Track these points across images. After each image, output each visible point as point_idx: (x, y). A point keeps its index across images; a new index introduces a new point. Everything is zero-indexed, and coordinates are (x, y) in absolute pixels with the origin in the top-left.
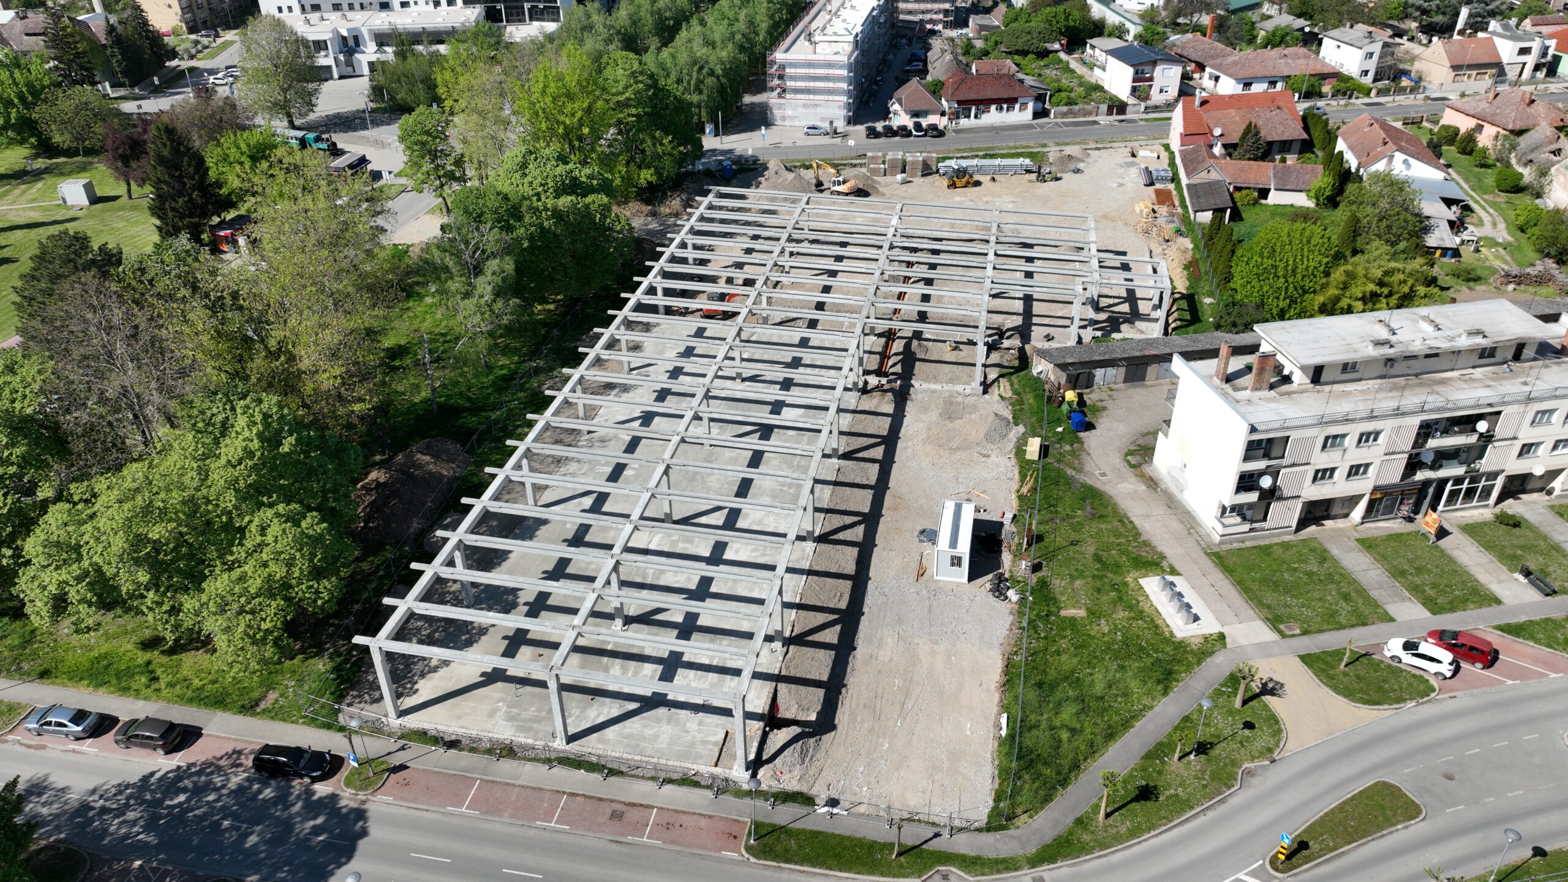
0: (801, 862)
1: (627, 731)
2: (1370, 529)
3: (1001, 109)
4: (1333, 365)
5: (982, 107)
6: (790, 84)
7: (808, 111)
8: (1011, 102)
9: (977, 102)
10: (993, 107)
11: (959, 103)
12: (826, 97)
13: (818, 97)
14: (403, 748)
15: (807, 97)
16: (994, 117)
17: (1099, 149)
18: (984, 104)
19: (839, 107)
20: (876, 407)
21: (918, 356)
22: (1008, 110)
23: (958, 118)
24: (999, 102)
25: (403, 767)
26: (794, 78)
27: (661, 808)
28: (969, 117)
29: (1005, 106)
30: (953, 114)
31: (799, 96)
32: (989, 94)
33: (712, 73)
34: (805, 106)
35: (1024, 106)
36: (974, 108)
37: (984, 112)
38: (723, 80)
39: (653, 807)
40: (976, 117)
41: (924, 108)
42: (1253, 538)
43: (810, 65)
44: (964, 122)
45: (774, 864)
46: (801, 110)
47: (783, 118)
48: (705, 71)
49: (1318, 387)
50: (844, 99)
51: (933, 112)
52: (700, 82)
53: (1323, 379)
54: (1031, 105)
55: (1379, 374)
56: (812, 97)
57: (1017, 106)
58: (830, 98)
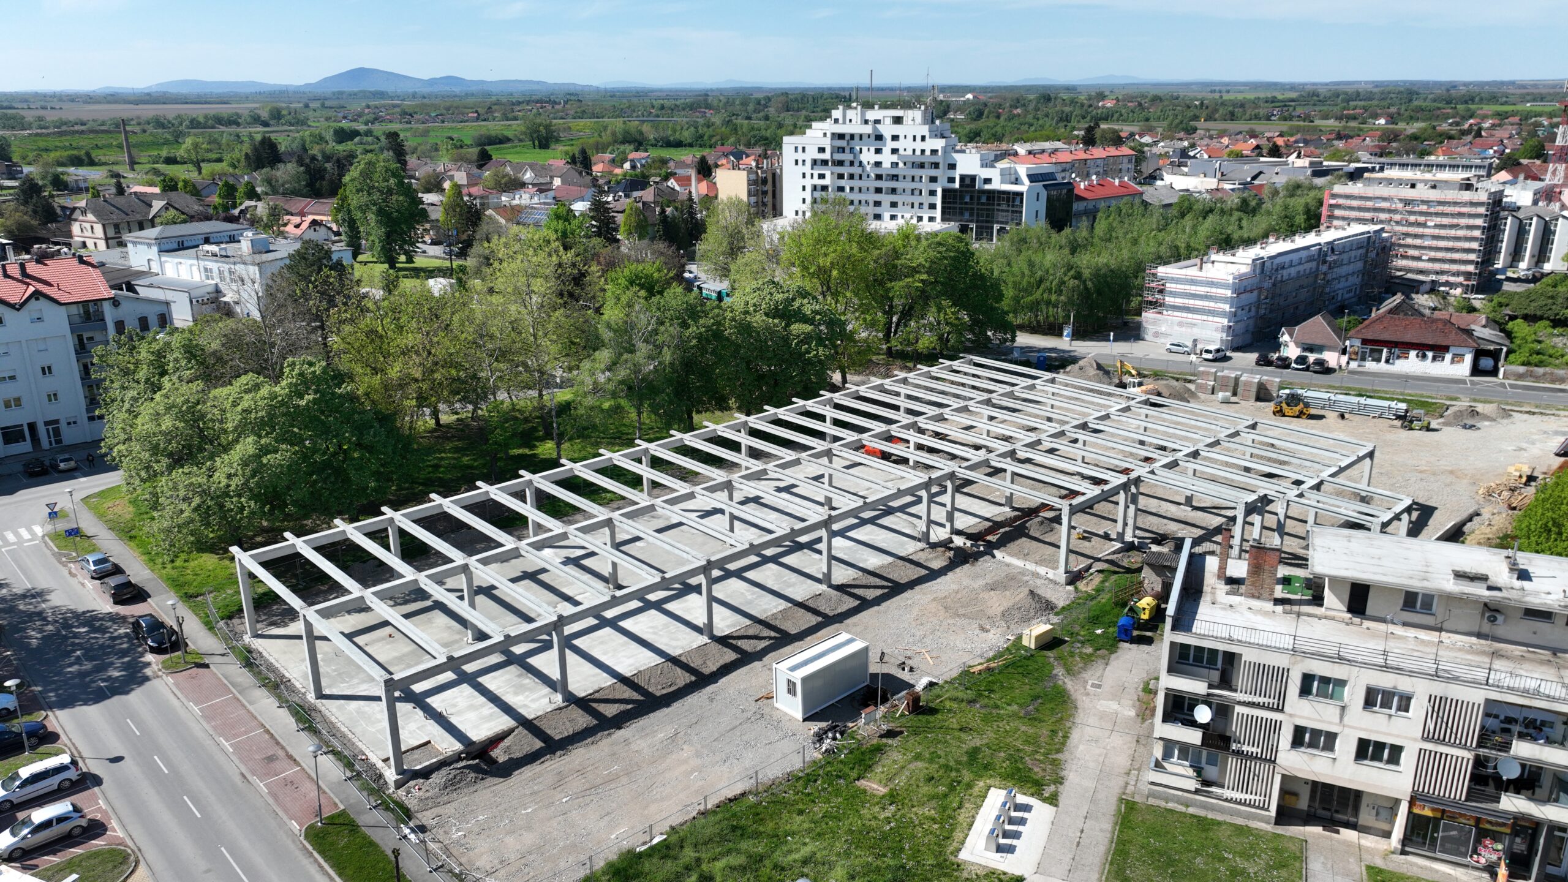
0: (327, 859)
1: (367, 709)
2: (1412, 864)
3: (1424, 356)
4: (1388, 590)
5: (1397, 351)
6: (1169, 300)
7: (1183, 329)
8: (1440, 351)
9: (1391, 344)
10: (1413, 354)
11: (1365, 342)
12: (1205, 318)
13: (1196, 316)
14: (223, 655)
15: (1185, 315)
16: (1411, 364)
17: (1534, 413)
18: (1401, 347)
19: (1217, 330)
20: (926, 560)
21: (1032, 533)
22: (1434, 359)
23: (1363, 359)
24: (1422, 348)
25: (207, 666)
26: (1174, 294)
27: (304, 769)
28: (1379, 360)
29: (1430, 354)
30: (1356, 354)
31: (1176, 313)
32: (1408, 338)
33: (1078, 276)
34: (1181, 324)
35: (1458, 358)
36: (1385, 350)
37: (1399, 357)
38: (1090, 284)
39: (299, 765)
40: (1387, 361)
41: (1318, 342)
42: (1204, 806)
43: (1192, 282)
44: (1370, 366)
45: (310, 848)
46: (1177, 328)
47: (1156, 335)
48: (1072, 272)
49: (1357, 620)
50: (1225, 322)
51: (1331, 348)
52: (1062, 283)
53: (1370, 610)
54: (1469, 358)
55: (1476, 629)
56: (1190, 316)
57: (1448, 357)
58: (1210, 318)
